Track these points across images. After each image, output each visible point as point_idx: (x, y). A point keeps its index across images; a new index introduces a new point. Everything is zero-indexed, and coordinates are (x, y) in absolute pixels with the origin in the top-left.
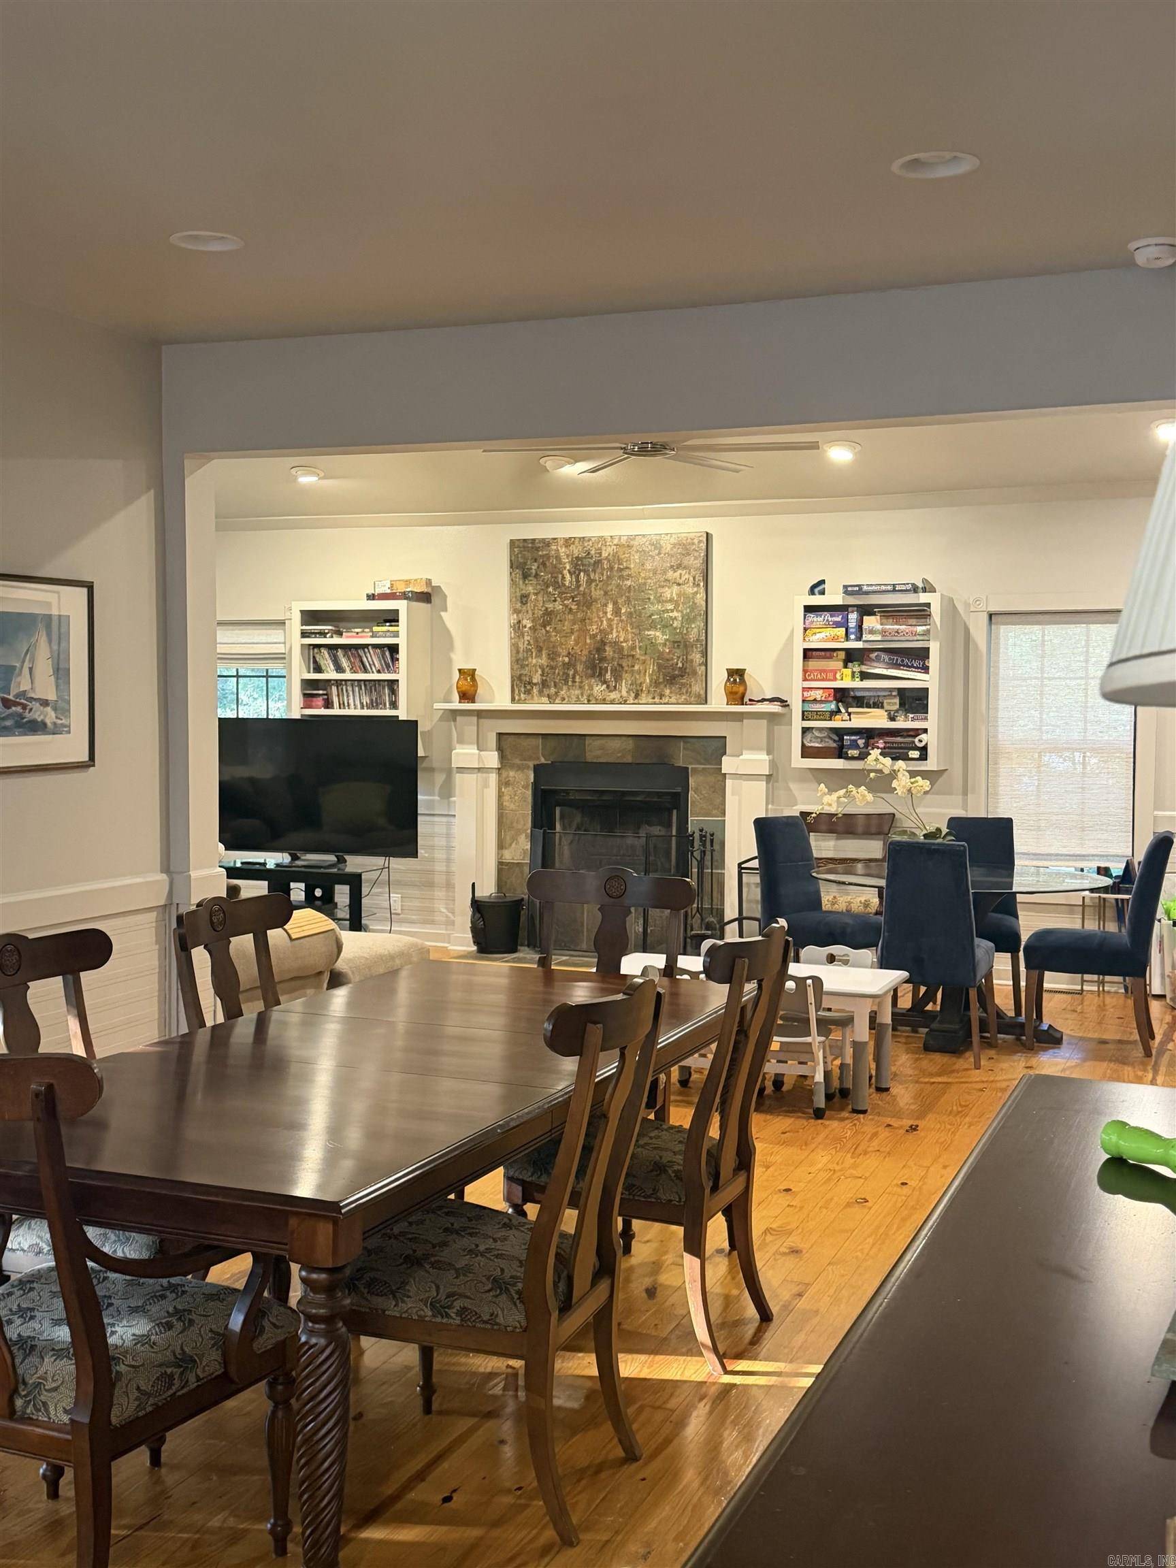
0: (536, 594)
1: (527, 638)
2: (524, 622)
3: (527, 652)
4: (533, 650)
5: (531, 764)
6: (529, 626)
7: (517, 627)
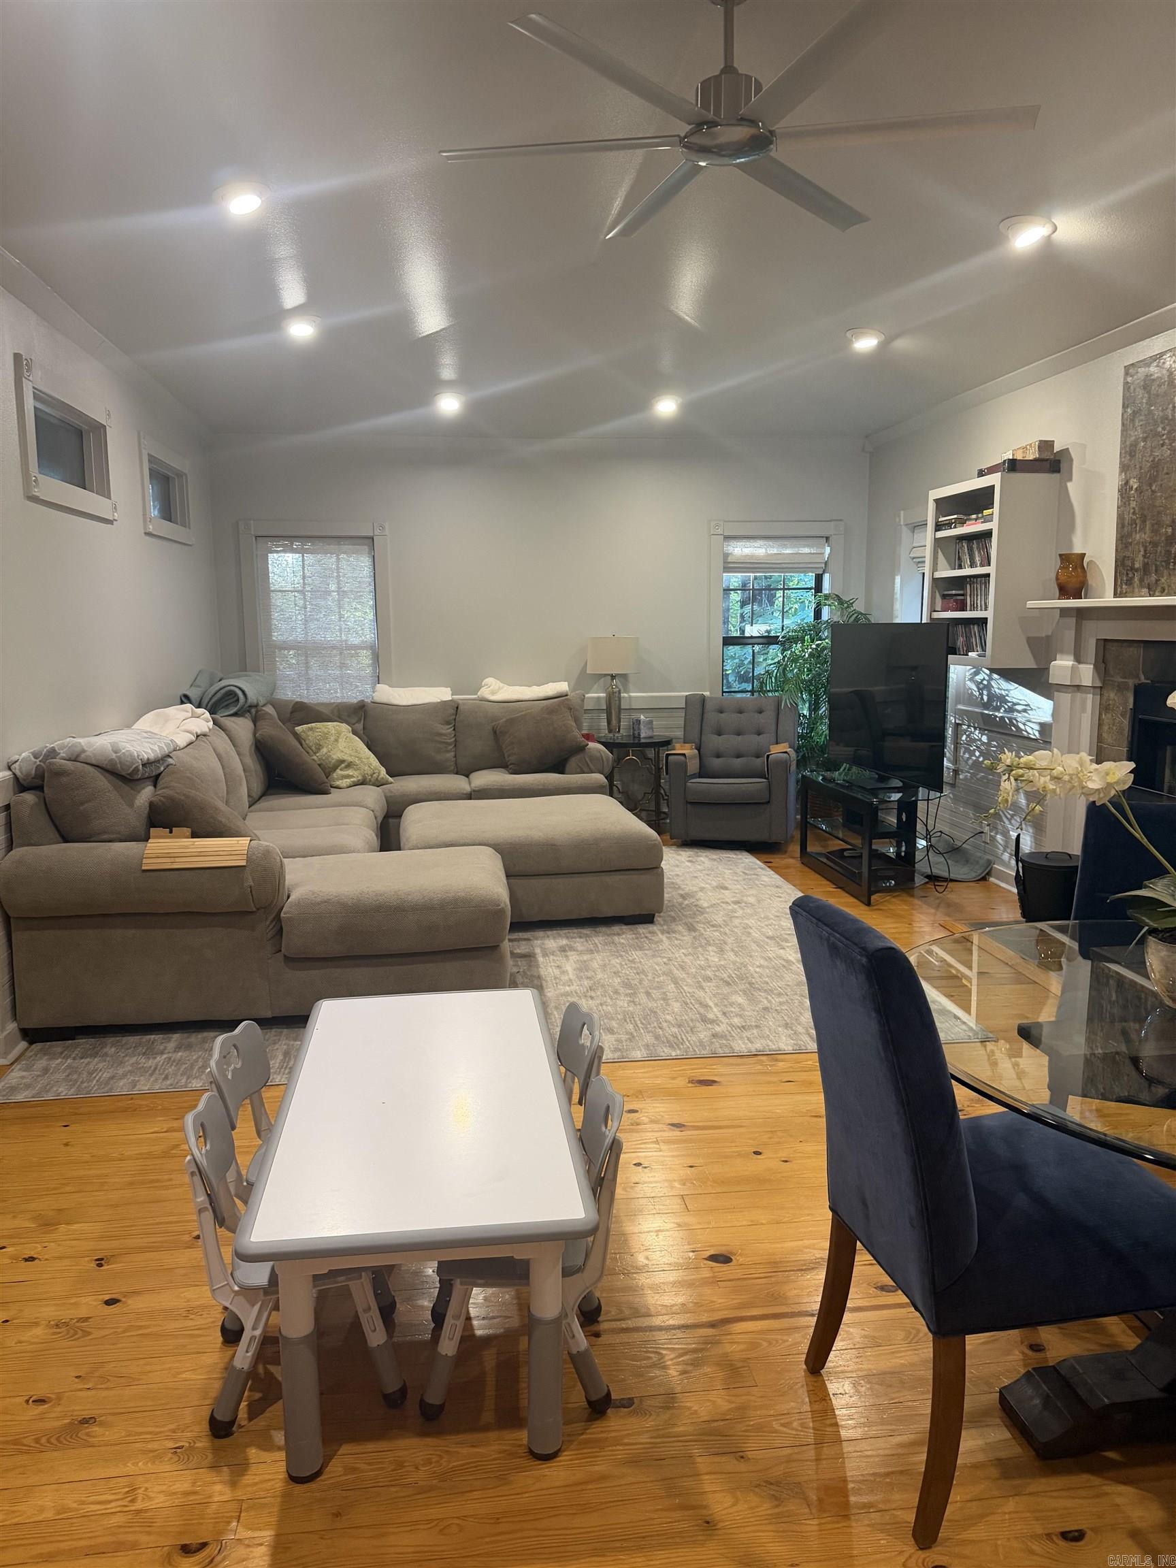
0: (1145, 439)
1: (1133, 504)
2: (1131, 482)
3: (1132, 525)
4: (1138, 521)
5: (1131, 682)
6: (1135, 487)
7: (1124, 491)
